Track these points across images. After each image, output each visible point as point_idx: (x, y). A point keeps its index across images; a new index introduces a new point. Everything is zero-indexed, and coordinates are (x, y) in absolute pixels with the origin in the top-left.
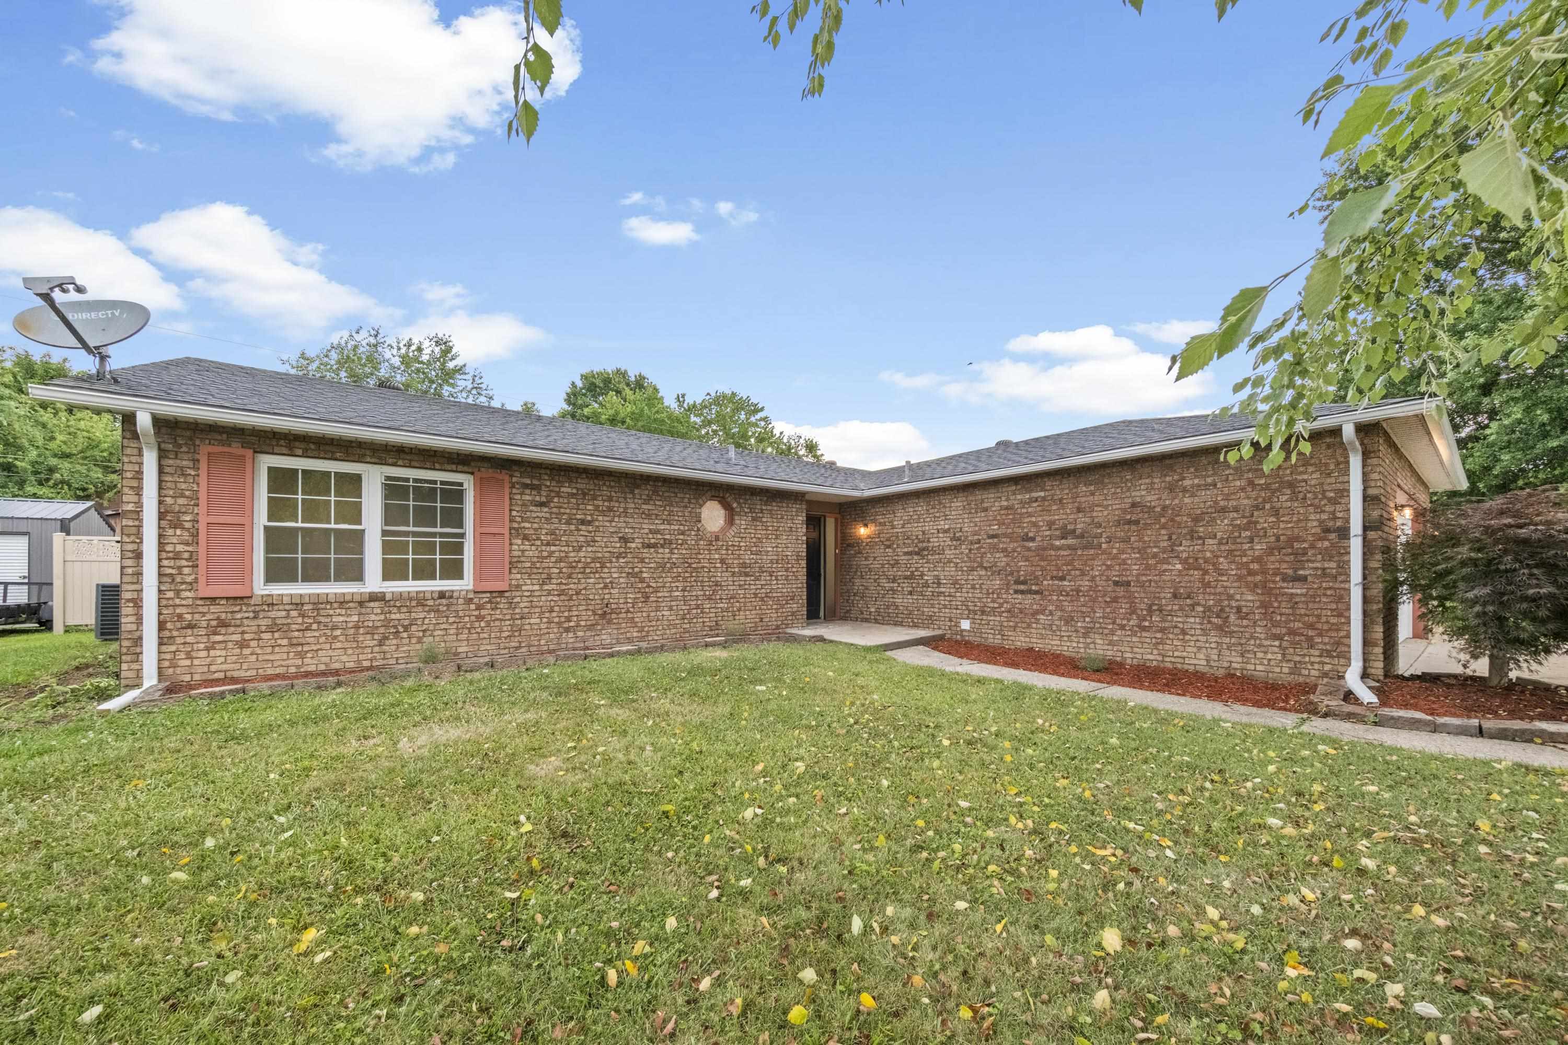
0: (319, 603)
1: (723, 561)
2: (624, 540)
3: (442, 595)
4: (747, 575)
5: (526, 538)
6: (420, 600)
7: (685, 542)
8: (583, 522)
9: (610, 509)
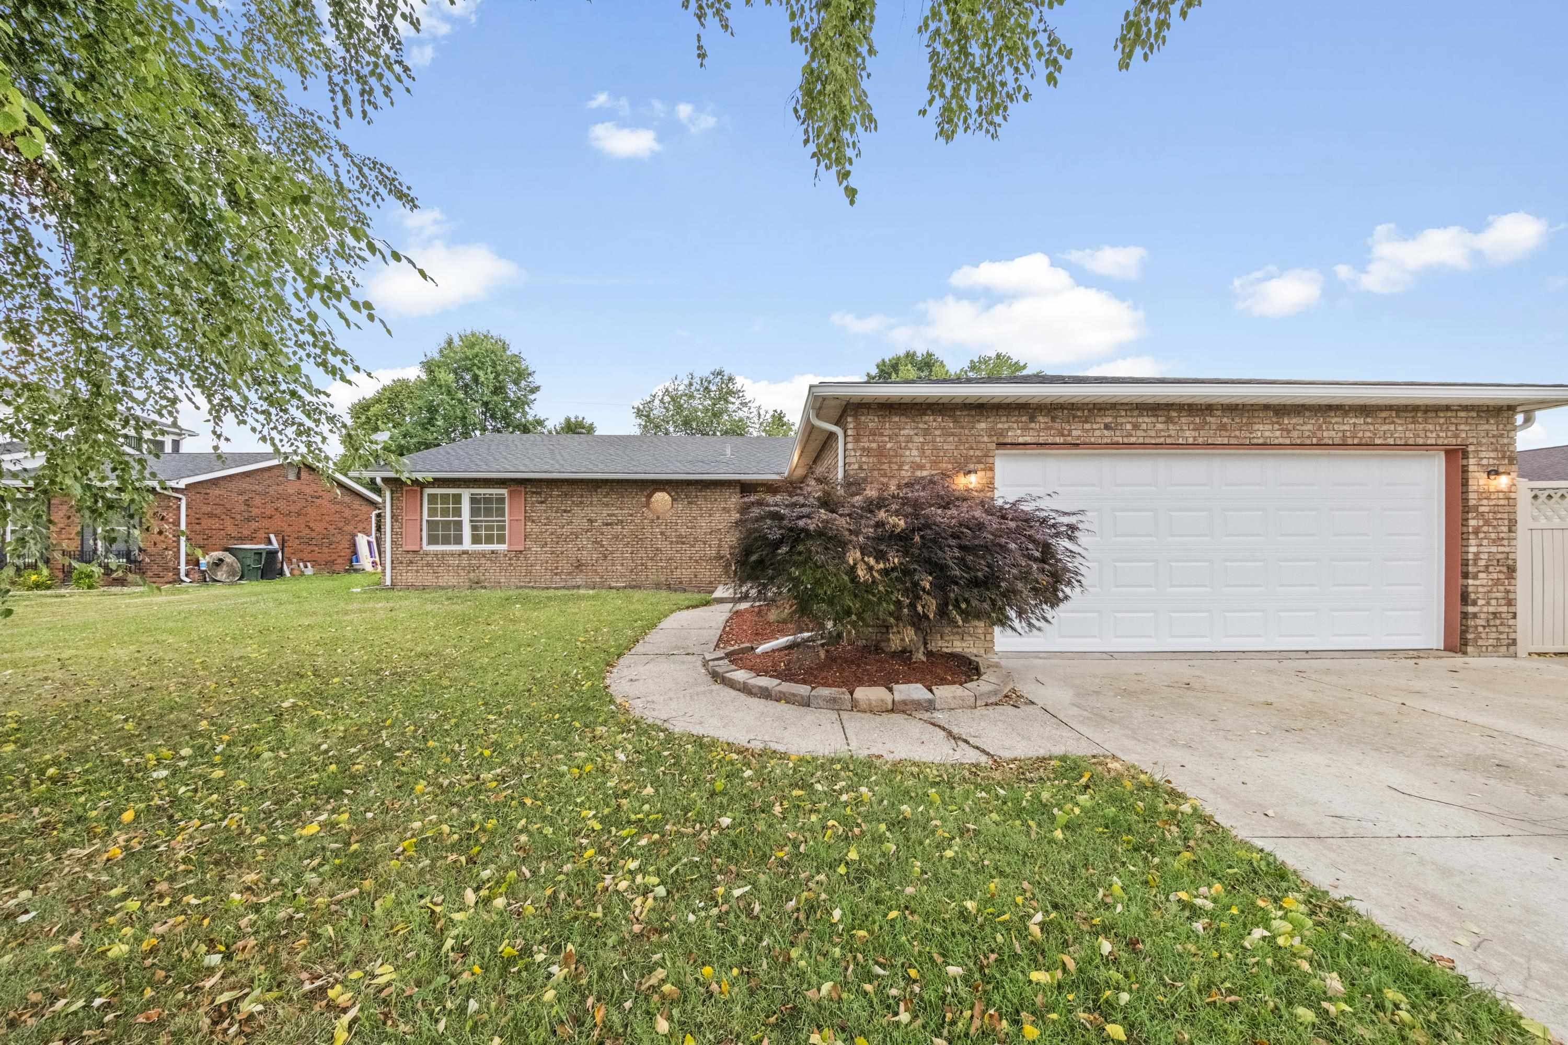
0: (444, 554)
1: (662, 533)
2: (591, 521)
3: (493, 552)
4: (683, 543)
5: (533, 521)
6: (483, 554)
7: (632, 521)
8: (565, 511)
9: (581, 503)
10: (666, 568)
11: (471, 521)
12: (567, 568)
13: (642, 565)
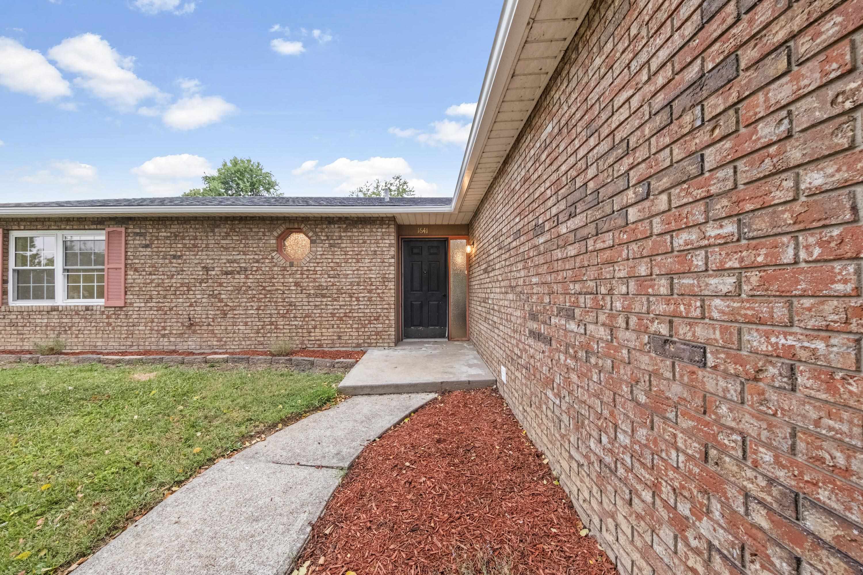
0: (30, 312)
1: (297, 284)
2: (206, 269)
3: (87, 308)
4: (323, 296)
5: (136, 270)
6: (76, 311)
7: (258, 269)
8: (175, 257)
9: (195, 246)
10: (302, 327)
11: (65, 270)
12: (177, 328)
13: (271, 324)
